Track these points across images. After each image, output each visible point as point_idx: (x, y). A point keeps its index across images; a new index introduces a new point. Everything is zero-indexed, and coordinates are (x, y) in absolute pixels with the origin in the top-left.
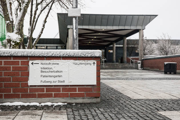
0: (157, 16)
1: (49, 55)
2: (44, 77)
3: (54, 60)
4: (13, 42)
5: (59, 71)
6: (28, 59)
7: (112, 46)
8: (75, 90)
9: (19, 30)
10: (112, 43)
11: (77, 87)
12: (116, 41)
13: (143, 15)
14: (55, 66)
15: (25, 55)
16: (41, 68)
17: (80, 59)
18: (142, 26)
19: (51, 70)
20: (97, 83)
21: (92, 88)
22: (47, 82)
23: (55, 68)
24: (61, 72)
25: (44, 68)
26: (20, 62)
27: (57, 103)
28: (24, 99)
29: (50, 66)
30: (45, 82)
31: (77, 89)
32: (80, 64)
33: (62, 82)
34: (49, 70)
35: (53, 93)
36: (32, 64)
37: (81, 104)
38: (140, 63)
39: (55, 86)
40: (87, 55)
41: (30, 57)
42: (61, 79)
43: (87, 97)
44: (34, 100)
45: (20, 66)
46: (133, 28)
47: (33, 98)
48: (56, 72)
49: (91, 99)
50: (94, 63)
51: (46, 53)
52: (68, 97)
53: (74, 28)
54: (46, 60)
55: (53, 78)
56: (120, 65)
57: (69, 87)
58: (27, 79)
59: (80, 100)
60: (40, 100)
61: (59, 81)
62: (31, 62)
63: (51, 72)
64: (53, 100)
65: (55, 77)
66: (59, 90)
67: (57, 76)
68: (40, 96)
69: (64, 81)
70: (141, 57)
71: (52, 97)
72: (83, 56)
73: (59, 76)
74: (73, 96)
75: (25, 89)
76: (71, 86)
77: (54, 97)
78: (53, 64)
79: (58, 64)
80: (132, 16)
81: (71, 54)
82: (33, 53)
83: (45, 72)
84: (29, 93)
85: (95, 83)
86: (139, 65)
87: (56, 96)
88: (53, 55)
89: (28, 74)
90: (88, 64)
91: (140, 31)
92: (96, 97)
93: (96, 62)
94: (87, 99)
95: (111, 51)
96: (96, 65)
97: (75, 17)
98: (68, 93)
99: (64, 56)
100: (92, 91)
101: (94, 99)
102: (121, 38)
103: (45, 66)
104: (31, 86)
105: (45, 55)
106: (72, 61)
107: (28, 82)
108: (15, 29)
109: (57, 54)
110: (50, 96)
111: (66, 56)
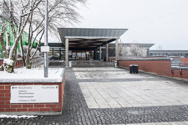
0: (127, 29)
1: (24, 82)
2: (21, 97)
3: (28, 85)
4: (8, 65)
5: (32, 93)
6: (10, 84)
7: (99, 48)
8: (43, 106)
9: (13, 56)
10: (99, 46)
11: (45, 104)
12: (101, 45)
13: (118, 29)
14: (29, 89)
15: (8, 82)
16: (19, 91)
17: (47, 84)
18: (118, 36)
19: (26, 92)
20: (59, 101)
21: (55, 105)
22: (23, 101)
23: (29, 91)
24: (33, 93)
25: (21, 91)
26: (5, 87)
27: (30, 115)
28: (8, 113)
29: (25, 90)
30: (22, 101)
31: (45, 105)
32: (47, 88)
33: (34, 101)
34: (24, 92)
35: (28, 108)
36: (13, 88)
37: (48, 116)
38: (116, 63)
39: (29, 103)
40: (52, 81)
41: (11, 83)
42: (33, 99)
43: (52, 111)
44: (14, 113)
45: (5, 89)
46: (111, 38)
47: (14, 111)
48: (30, 94)
49: (55, 112)
50: (57, 87)
51: (22, 80)
52: (38, 111)
53: (45, 60)
54: (23, 85)
55: (27, 98)
56: (103, 63)
57: (39, 104)
58: (9, 99)
59: (47, 113)
60: (19, 113)
61: (32, 100)
62: (12, 87)
63: (26, 94)
64: (28, 113)
65: (29, 97)
66: (32, 106)
67: (30, 97)
68: (19, 110)
69: (35, 100)
70: (117, 58)
71: (27, 111)
72: (49, 82)
73: (32, 97)
74: (42, 110)
75: (8, 106)
76: (40, 103)
77: (29, 111)
78: (27, 88)
79: (31, 88)
80: (110, 30)
81: (40, 81)
82: (13, 80)
83: (22, 94)
84: (11, 108)
85: (58, 102)
86: (116, 64)
87: (30, 110)
88: (27, 82)
89: (10, 95)
90: (52, 88)
91: (116, 40)
92: (59, 111)
93: (58, 87)
94: (52, 112)
95: (99, 52)
96: (58, 88)
97: (46, 53)
98: (38, 109)
99: (35, 82)
100: (56, 107)
101: (57, 112)
102: (104, 43)
103: (22, 90)
104: (12, 104)
105: (22, 82)
106: (41, 86)
107: (10, 101)
108: (9, 56)
109: (30, 81)
110: (26, 110)
111: (37, 82)
